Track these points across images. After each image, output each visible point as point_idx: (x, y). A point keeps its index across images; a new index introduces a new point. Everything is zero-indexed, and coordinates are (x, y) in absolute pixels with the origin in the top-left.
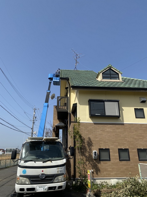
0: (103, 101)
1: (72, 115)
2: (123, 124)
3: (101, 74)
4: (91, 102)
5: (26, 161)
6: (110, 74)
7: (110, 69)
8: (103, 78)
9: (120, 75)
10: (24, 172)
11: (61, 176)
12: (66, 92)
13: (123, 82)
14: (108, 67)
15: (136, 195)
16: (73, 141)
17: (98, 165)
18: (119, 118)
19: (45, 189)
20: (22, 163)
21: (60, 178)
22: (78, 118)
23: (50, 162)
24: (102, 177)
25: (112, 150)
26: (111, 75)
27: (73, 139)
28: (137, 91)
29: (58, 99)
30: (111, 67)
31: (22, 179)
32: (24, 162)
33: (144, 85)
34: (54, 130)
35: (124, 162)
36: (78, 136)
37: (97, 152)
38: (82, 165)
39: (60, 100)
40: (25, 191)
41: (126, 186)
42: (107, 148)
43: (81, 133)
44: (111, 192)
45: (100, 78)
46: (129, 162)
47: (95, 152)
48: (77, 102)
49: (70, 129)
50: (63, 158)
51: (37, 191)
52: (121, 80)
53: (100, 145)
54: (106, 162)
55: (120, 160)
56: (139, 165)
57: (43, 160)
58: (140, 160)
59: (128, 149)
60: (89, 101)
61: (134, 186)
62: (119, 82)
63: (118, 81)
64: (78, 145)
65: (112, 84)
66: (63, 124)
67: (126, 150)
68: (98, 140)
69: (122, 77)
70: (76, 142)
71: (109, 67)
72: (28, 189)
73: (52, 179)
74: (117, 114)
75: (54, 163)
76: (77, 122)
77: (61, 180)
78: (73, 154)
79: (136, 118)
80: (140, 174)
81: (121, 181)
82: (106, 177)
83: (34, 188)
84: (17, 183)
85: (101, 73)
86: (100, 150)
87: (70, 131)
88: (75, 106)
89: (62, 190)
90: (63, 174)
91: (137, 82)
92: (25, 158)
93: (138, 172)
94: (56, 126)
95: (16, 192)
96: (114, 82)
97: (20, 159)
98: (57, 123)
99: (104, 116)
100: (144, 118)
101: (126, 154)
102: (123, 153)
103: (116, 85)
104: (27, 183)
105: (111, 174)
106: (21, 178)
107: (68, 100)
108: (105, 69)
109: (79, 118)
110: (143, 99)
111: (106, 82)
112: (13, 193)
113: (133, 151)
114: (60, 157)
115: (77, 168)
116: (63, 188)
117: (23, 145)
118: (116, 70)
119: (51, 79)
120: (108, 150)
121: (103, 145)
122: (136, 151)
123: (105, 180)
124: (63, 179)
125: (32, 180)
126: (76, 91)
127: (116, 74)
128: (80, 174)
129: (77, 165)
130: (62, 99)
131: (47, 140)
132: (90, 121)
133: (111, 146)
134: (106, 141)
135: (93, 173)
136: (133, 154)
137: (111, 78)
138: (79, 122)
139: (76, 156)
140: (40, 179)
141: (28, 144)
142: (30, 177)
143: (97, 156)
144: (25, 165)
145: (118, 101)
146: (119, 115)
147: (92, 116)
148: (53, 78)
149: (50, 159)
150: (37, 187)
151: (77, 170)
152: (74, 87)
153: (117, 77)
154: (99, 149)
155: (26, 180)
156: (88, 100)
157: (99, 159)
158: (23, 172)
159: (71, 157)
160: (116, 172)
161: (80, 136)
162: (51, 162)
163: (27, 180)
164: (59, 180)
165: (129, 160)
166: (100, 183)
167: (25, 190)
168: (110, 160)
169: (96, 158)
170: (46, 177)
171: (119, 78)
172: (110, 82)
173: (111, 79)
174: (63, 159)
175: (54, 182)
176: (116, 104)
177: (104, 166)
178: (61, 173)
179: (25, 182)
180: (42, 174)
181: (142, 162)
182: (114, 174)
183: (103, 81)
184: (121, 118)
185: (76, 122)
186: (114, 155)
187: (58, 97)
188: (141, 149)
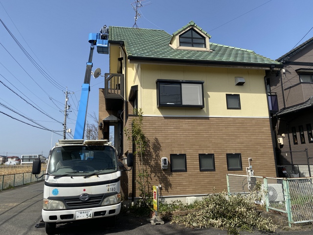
0: (179, 83)
1: (130, 105)
2: (208, 118)
3: (178, 37)
4: (160, 84)
5: (56, 177)
6: (192, 38)
7: (192, 29)
8: (181, 43)
9: (207, 40)
10: (55, 192)
11: (113, 197)
12: (120, 65)
13: (211, 52)
14: (189, 26)
15: (220, 217)
16: (132, 143)
17: (169, 177)
18: (202, 108)
19: (89, 215)
20: (51, 179)
21: (112, 198)
22: (139, 110)
23: (96, 176)
24: (174, 194)
25: (190, 157)
26: (194, 39)
27: (131, 141)
28: (231, 67)
29: (105, 78)
30: (193, 26)
31: (52, 203)
32: (55, 178)
33: (243, 58)
34: (100, 127)
35: (207, 172)
36: (139, 137)
37: (168, 159)
38: (145, 178)
39: (110, 78)
40: (59, 219)
41: (208, 206)
42: (183, 153)
43: (143, 132)
44: (187, 215)
45: (175, 45)
46: (214, 172)
47: (165, 160)
48: (137, 83)
49: (127, 126)
50: (116, 169)
51: (77, 219)
52: (209, 49)
53: (173, 149)
54: (180, 173)
55: (201, 171)
56: (227, 177)
57: (85, 174)
58: (229, 170)
59: (213, 154)
60: (157, 83)
61: (219, 205)
62: (205, 52)
63: (204, 49)
64: (139, 149)
65: (193, 55)
66: (115, 119)
67: (211, 156)
68: (170, 141)
69: (211, 43)
70: (137, 145)
71: (191, 25)
72: (62, 217)
73: (100, 201)
74: (200, 103)
75: (102, 178)
76: (138, 116)
77: (114, 201)
78: (132, 163)
79: (228, 108)
80: (228, 188)
81: (200, 199)
82: (180, 194)
83: (73, 215)
84: (45, 208)
85: (177, 35)
86: (173, 156)
87: (127, 129)
88: (135, 90)
89: (114, 216)
90: (116, 193)
91: (234, 52)
92: (55, 171)
93: (225, 186)
94: (104, 121)
95: (44, 221)
96: (198, 51)
97: (47, 174)
98: (106, 116)
99: (179, 107)
100: (240, 108)
101: (210, 161)
102: (206, 160)
103: (200, 56)
104: (61, 208)
105: (187, 190)
106: (50, 201)
107: (124, 79)
108: (184, 29)
109: (141, 110)
110: (239, 80)
111: (184, 50)
112: (39, 223)
113: (220, 156)
114: (111, 169)
115: (137, 183)
116: (117, 213)
117: (51, 152)
118: (201, 31)
119: (93, 42)
120: (183, 156)
121: (177, 149)
122: (225, 156)
123: (179, 199)
124: (116, 201)
125: (68, 204)
126: (136, 65)
127: (201, 37)
128: (141, 192)
129: (137, 178)
130: (113, 78)
131: (89, 143)
132: (158, 114)
133: (188, 151)
134: (182, 143)
135: (161, 189)
136: (221, 162)
137: (193, 44)
138: (141, 116)
139: (136, 166)
140: (81, 202)
141: (58, 150)
142: (65, 199)
143: (167, 165)
144: (56, 183)
145: (202, 83)
146: (202, 104)
147: (161, 106)
148: (96, 41)
149: (95, 171)
150: (77, 213)
151: (137, 186)
152: (133, 59)
153: (203, 44)
154: (171, 155)
155: (58, 204)
156: (156, 80)
157: (170, 169)
158: (53, 192)
159: (129, 168)
160: (194, 187)
161: (143, 137)
162: (98, 176)
163: (61, 203)
164: (110, 201)
165: (214, 170)
166: (171, 203)
167: (59, 217)
168: (186, 171)
169: (167, 168)
170: (90, 198)
171: (205, 45)
172: (191, 51)
173: (193, 46)
174: (116, 171)
175: (102, 204)
176: (198, 87)
177: (177, 179)
178: (113, 191)
179: (57, 206)
180: (84, 195)
181: (232, 172)
182: (191, 189)
183: (180, 50)
184: (205, 109)
185: (136, 115)
186: (193, 163)
187: (106, 74)
188: (232, 154)
